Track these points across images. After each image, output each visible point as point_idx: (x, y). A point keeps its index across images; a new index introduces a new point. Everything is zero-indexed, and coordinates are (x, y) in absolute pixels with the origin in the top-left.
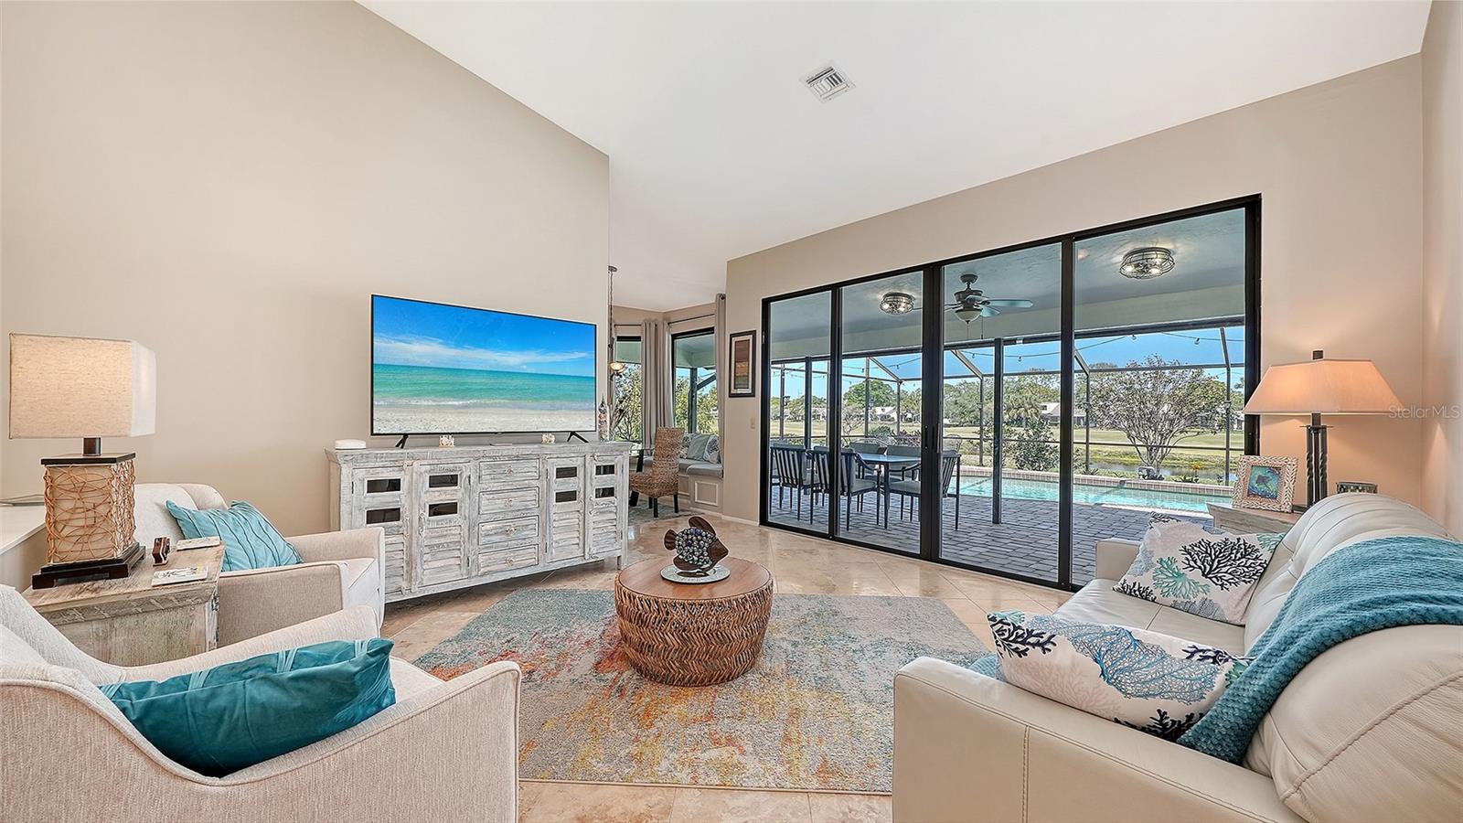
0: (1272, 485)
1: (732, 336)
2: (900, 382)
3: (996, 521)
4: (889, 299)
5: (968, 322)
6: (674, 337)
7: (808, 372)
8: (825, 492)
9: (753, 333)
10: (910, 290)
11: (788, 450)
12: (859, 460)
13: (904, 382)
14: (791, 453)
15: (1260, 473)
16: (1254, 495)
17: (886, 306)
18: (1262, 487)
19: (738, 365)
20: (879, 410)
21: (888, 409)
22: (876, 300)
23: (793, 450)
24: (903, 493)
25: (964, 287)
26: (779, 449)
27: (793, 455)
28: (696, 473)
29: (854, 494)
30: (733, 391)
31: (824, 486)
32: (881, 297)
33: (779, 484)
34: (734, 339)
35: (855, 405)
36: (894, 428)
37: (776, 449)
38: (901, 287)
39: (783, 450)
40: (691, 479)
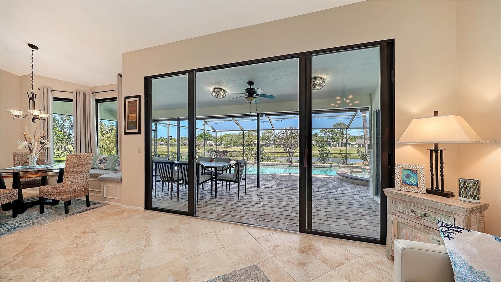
0: (414, 179)
1: (126, 98)
2: (217, 132)
3: (258, 186)
4: (216, 90)
5: (250, 102)
6: (98, 101)
7: (178, 126)
8: (186, 184)
9: (140, 97)
10: (225, 87)
11: (165, 163)
12: (202, 166)
13: (218, 132)
14: (166, 165)
15: (406, 173)
16: (406, 184)
17: (214, 94)
18: (408, 180)
19: (130, 115)
20: (208, 142)
21: (211, 142)
22: (209, 91)
23: (168, 163)
24: (222, 180)
25: (249, 87)
26: (160, 163)
27: (168, 166)
28: (104, 180)
29: (200, 184)
30: (127, 131)
31: (185, 181)
32: (211, 89)
33: (160, 181)
34: (127, 100)
35: (200, 140)
36: (214, 148)
37: (158, 162)
38: (221, 85)
39: (162, 163)
40: (102, 184)
